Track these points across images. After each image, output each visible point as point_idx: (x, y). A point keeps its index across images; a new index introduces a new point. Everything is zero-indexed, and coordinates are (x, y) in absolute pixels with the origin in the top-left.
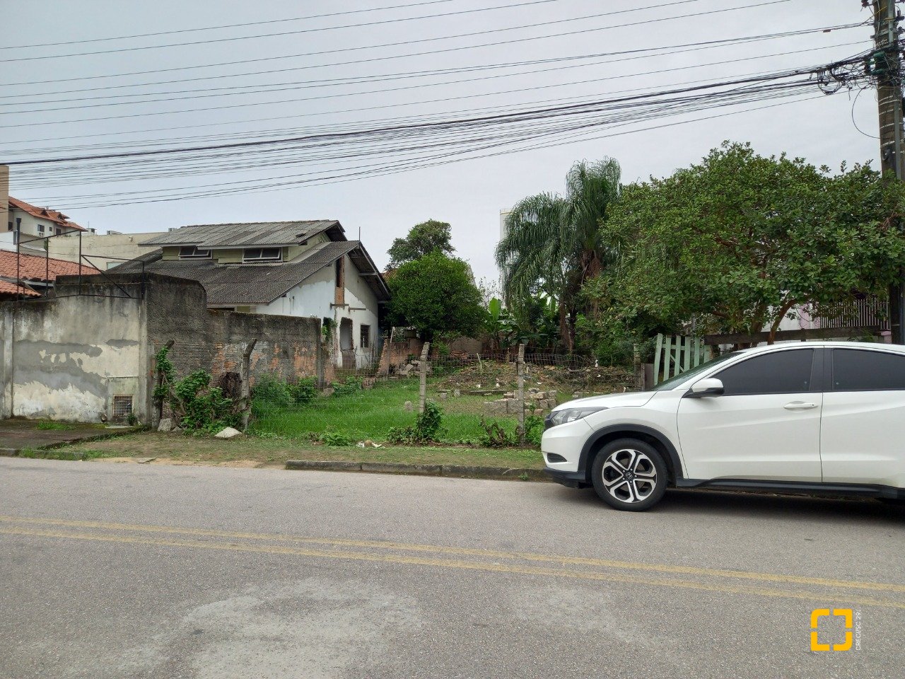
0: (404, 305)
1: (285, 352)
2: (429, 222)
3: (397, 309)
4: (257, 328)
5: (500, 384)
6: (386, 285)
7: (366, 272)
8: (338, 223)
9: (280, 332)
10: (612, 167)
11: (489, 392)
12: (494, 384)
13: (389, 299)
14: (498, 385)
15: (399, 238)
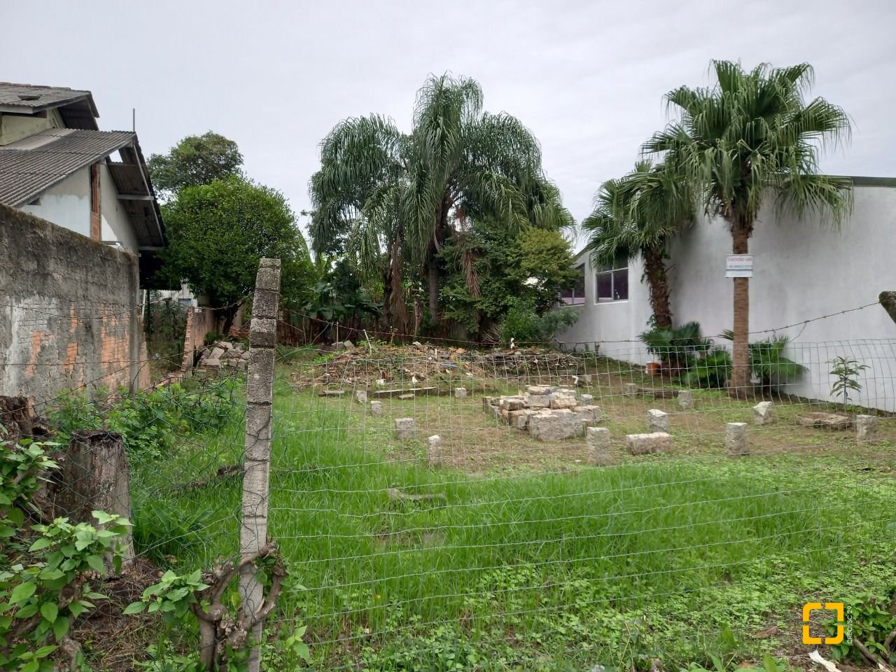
0: (198, 252)
1: (88, 328)
2: (208, 135)
3: (184, 259)
4: (36, 257)
5: (418, 377)
6: (160, 219)
7: (131, 194)
8: (89, 97)
9: (79, 275)
10: (471, 88)
11: (409, 392)
12: (407, 377)
13: (165, 243)
14: (414, 380)
15: (158, 153)
